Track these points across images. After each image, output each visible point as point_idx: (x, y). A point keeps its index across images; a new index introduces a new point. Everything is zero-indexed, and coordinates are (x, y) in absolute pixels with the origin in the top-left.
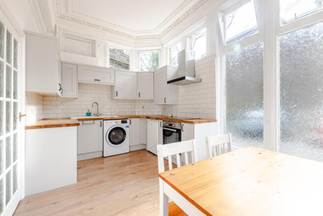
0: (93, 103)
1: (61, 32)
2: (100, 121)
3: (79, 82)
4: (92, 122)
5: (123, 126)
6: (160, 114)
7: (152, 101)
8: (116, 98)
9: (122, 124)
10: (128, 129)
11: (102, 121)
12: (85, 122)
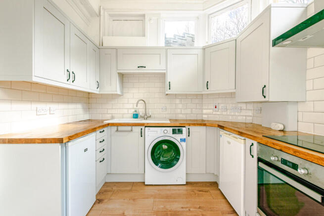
0: (138, 102)
1: (106, 13)
2: (141, 127)
3: (119, 71)
4: (129, 128)
5: (176, 138)
6: (249, 120)
7: (232, 95)
8: (168, 92)
9: (174, 136)
10: (184, 144)
11: (143, 128)
12: (120, 128)
